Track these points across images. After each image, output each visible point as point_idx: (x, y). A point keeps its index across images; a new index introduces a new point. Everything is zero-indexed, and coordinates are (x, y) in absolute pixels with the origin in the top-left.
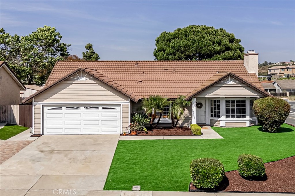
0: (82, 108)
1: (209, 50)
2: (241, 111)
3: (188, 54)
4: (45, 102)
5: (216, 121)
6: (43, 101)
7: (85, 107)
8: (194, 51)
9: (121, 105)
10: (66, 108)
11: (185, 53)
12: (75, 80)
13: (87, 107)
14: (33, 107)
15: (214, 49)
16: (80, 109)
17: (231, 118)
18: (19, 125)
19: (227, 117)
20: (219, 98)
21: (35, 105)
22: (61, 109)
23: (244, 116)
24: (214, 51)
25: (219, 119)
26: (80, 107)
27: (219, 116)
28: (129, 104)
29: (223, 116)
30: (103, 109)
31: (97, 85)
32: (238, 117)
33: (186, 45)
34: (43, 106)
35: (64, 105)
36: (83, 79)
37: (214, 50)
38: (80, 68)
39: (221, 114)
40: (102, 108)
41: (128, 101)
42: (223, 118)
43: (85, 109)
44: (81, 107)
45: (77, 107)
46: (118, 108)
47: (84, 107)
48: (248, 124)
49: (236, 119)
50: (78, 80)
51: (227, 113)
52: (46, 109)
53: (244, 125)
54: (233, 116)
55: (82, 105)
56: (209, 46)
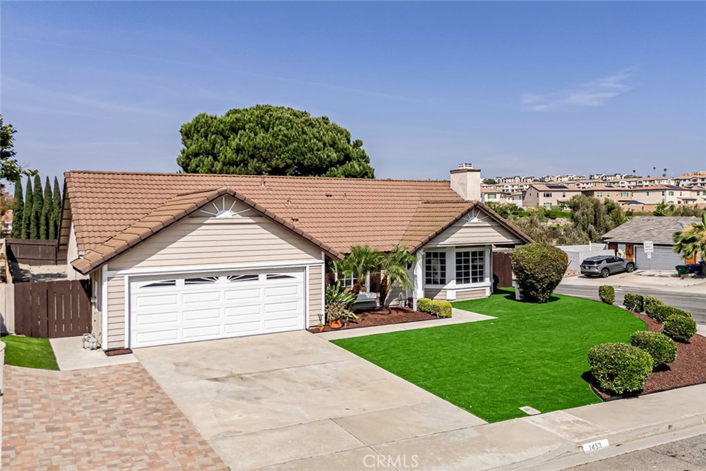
0: (223, 279)
1: (320, 159)
2: (478, 270)
3: (276, 164)
4: (135, 270)
5: (439, 291)
6: (131, 267)
7: (228, 277)
8: (289, 158)
9: (308, 268)
10: (186, 280)
11: (269, 162)
12: (208, 216)
13: (235, 276)
14: (105, 285)
15: (328, 156)
16: (217, 281)
17: (465, 283)
18: (15, 335)
19: (459, 281)
20: (445, 248)
21: (109, 279)
22: (174, 284)
23: (482, 280)
24: (329, 162)
25: (445, 287)
26: (217, 278)
27: (443, 282)
28: (323, 266)
29: (452, 281)
30: (268, 278)
31: (256, 226)
32: (475, 280)
33: (271, 145)
34: (131, 279)
35: (179, 276)
36: (227, 214)
37: (328, 159)
38: (226, 190)
39: (447, 278)
40: (266, 277)
41: (321, 259)
42: (452, 284)
43: (229, 281)
44: (219, 278)
45: (211, 277)
46: (299, 276)
47: (226, 277)
48: (488, 293)
49: (471, 285)
50: (215, 216)
51: (458, 275)
52: (136, 286)
53: (483, 295)
54: (467, 281)
55: (223, 273)
56: (318, 150)
